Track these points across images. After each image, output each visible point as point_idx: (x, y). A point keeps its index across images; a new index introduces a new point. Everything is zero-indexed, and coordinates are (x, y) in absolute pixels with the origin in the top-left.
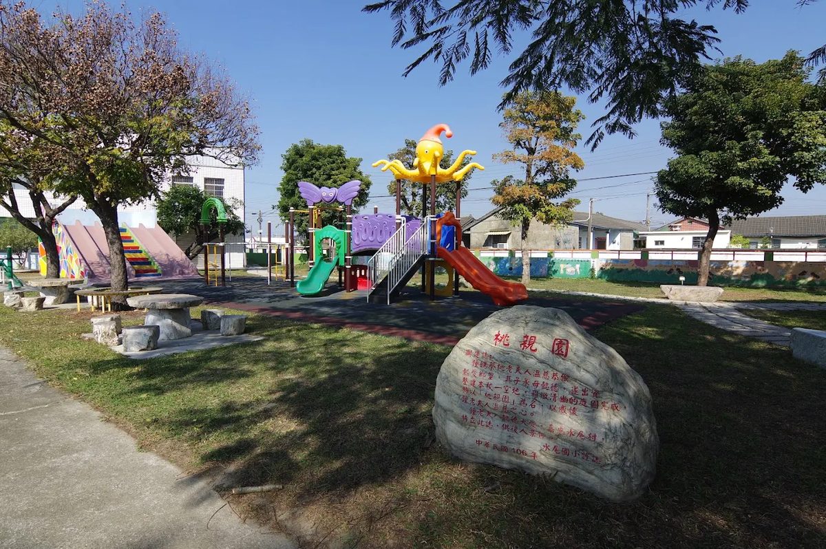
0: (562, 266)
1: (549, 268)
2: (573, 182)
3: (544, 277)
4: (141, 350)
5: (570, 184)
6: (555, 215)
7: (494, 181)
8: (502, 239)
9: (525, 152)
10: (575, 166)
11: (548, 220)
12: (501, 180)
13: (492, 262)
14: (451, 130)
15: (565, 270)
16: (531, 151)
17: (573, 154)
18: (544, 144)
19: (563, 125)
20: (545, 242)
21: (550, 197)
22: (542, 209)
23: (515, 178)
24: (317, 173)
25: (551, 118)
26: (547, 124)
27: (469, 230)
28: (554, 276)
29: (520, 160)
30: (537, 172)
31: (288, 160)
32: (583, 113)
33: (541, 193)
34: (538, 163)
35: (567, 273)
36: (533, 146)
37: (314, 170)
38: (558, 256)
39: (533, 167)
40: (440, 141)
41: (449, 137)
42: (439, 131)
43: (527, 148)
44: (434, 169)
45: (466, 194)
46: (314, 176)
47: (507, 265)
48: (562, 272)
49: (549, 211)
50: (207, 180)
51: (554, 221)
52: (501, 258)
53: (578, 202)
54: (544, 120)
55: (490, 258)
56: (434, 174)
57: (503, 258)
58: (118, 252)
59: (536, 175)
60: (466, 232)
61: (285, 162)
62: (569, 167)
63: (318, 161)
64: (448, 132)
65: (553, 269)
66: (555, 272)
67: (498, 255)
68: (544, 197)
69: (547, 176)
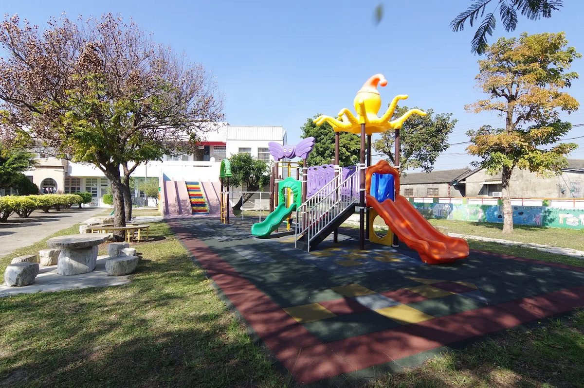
0: (561, 216)
1: (545, 217)
2: (567, 126)
3: (538, 227)
4: (12, 286)
5: (561, 128)
6: (542, 162)
7: (469, 131)
8: (498, 188)
9: (504, 100)
10: (565, 108)
11: (534, 167)
12: (476, 129)
13: (480, 210)
14: (385, 78)
15: (565, 219)
16: (511, 98)
17: (563, 94)
18: (525, 88)
19: (551, 66)
20: (546, 191)
21: (536, 144)
22: (525, 156)
23: (495, 127)
24: (325, 139)
25: (535, 60)
26: (528, 68)
27: (464, 180)
28: (550, 226)
29: (496, 108)
30: (519, 119)
31: (305, 130)
32: (577, 51)
33: (523, 140)
34: (521, 110)
35: (567, 223)
36: (514, 94)
37: (323, 136)
38: (554, 205)
39: (514, 114)
40: (377, 92)
41: (384, 85)
42: (375, 82)
43: (506, 96)
44: (363, 117)
45: (447, 146)
46: (322, 141)
47: (496, 213)
48: (561, 221)
49: (534, 157)
50: (259, 149)
51: (541, 168)
52: (490, 206)
53: (573, 147)
54: (525, 65)
55: (478, 205)
56: (363, 122)
57: (491, 206)
58: (117, 198)
59: (517, 122)
60: (462, 182)
61: (304, 132)
62: (558, 109)
63: (325, 129)
64: (383, 80)
65: (549, 218)
66: (552, 220)
67: (486, 203)
68: (527, 144)
69: (533, 123)
